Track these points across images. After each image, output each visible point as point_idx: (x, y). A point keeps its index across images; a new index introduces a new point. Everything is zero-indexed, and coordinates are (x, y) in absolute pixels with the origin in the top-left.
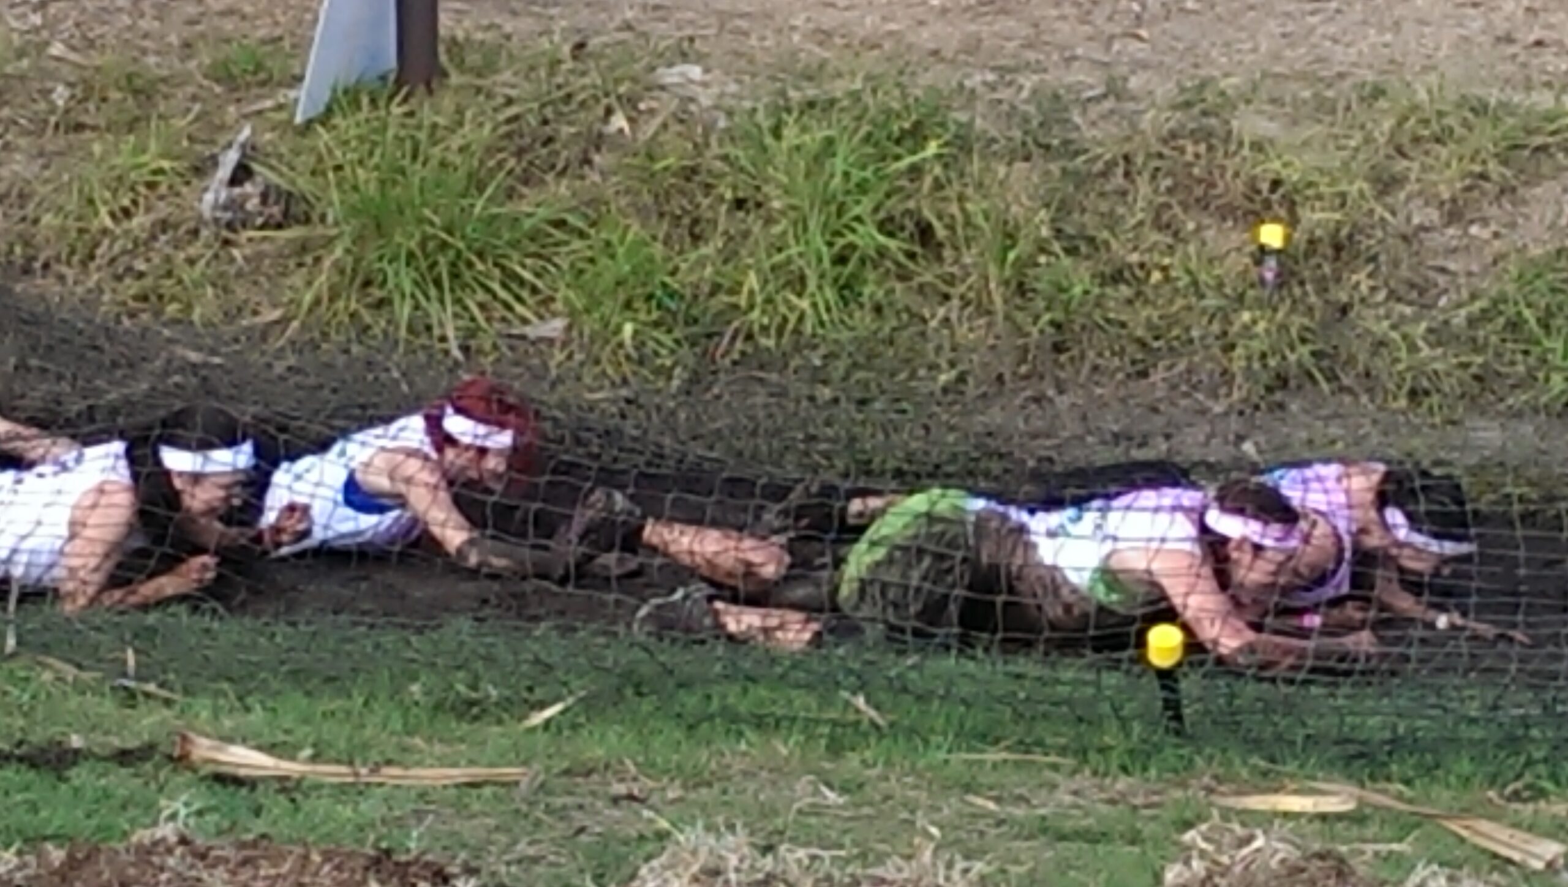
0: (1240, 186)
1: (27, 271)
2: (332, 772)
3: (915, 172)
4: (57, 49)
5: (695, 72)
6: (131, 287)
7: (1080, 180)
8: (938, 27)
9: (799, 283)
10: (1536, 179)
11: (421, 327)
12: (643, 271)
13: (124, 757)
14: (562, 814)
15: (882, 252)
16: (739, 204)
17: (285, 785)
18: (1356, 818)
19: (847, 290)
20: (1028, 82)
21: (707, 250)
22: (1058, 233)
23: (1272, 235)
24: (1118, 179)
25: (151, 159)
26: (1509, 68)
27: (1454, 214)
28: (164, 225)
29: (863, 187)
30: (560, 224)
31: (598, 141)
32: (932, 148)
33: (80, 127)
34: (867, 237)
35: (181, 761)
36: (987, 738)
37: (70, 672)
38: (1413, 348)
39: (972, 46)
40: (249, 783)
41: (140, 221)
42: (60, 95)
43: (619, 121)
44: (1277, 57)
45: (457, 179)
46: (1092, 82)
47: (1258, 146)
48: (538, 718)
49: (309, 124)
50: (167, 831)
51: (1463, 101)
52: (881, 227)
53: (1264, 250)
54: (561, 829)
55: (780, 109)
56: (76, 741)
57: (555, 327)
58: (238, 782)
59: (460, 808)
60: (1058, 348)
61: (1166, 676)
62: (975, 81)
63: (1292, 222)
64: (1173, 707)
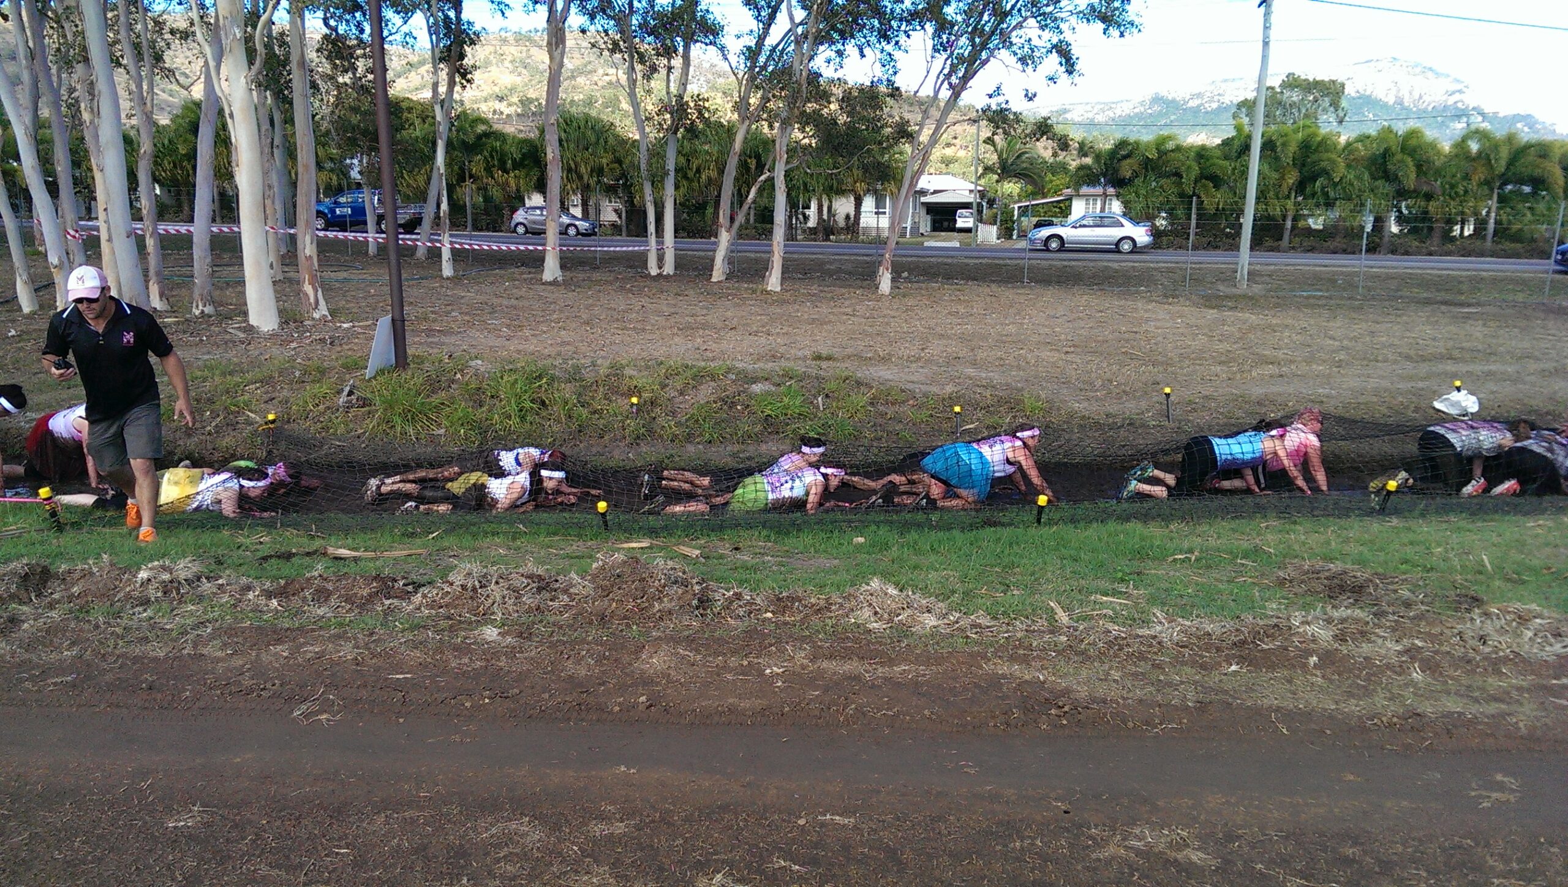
0: (626, 388)
1: (288, 422)
2: (372, 554)
3: (540, 386)
4: (299, 360)
5: (480, 362)
6: (319, 425)
7: (584, 387)
8: (550, 349)
9: (509, 417)
10: (702, 384)
11: (404, 433)
12: (466, 416)
13: (308, 554)
14: (435, 561)
15: (532, 408)
16: (492, 397)
17: (356, 559)
18: (650, 548)
19: (523, 418)
20: (570, 362)
21: (484, 409)
22: (579, 402)
23: (635, 400)
24: (594, 387)
25: (325, 390)
26: (697, 356)
27: (681, 394)
28: (328, 408)
29: (526, 391)
30: (443, 404)
31: (453, 381)
32: (544, 380)
33: (303, 382)
34: (528, 404)
35: (325, 554)
36: (555, 534)
37: (295, 532)
38: (671, 428)
39: (559, 354)
40: (344, 559)
41: (322, 407)
42: (297, 374)
43: (458, 376)
44: (639, 355)
45: (412, 393)
46: (588, 362)
47: (630, 377)
48: (431, 536)
49: (370, 380)
50: (316, 574)
51: (683, 365)
52: (531, 401)
53: (633, 404)
54: (434, 565)
55: (503, 372)
56: (294, 551)
57: (442, 431)
58: (341, 559)
59: (405, 562)
60: (580, 431)
61: (603, 515)
62: (556, 363)
63: (640, 397)
64: (606, 523)
